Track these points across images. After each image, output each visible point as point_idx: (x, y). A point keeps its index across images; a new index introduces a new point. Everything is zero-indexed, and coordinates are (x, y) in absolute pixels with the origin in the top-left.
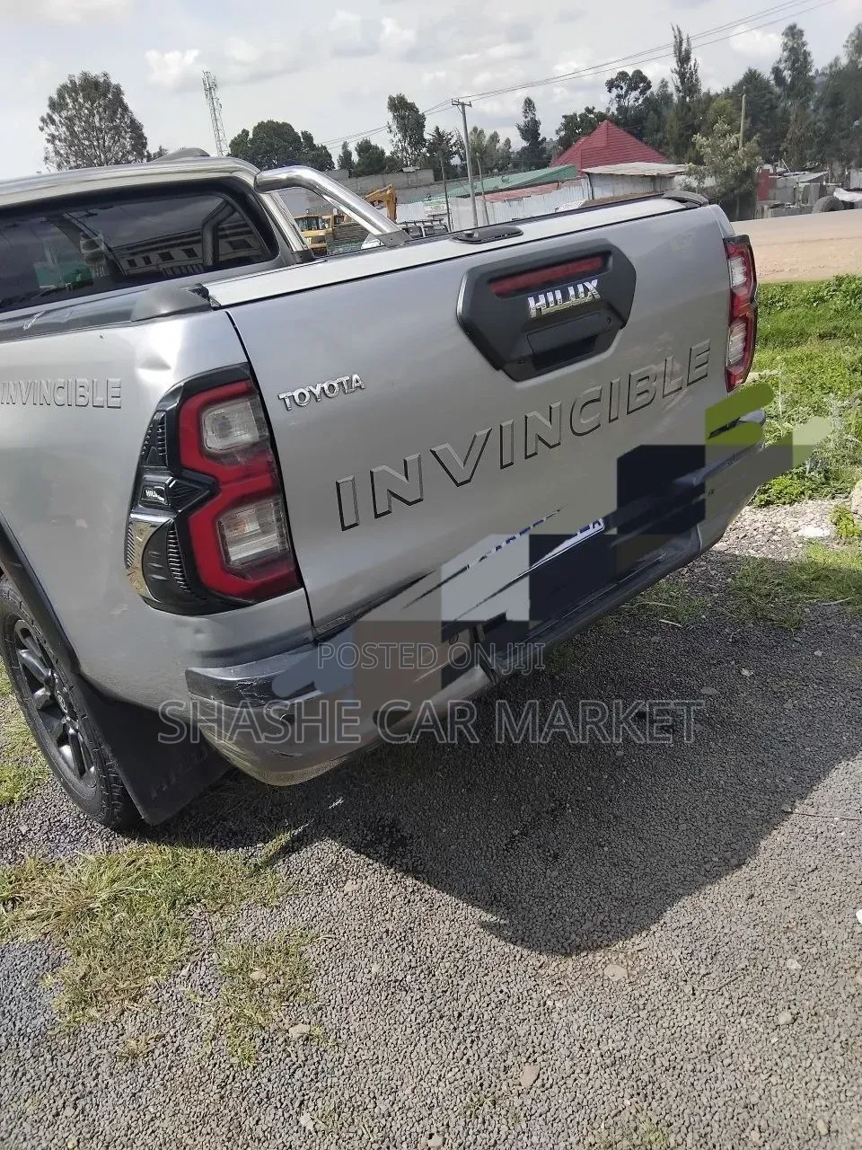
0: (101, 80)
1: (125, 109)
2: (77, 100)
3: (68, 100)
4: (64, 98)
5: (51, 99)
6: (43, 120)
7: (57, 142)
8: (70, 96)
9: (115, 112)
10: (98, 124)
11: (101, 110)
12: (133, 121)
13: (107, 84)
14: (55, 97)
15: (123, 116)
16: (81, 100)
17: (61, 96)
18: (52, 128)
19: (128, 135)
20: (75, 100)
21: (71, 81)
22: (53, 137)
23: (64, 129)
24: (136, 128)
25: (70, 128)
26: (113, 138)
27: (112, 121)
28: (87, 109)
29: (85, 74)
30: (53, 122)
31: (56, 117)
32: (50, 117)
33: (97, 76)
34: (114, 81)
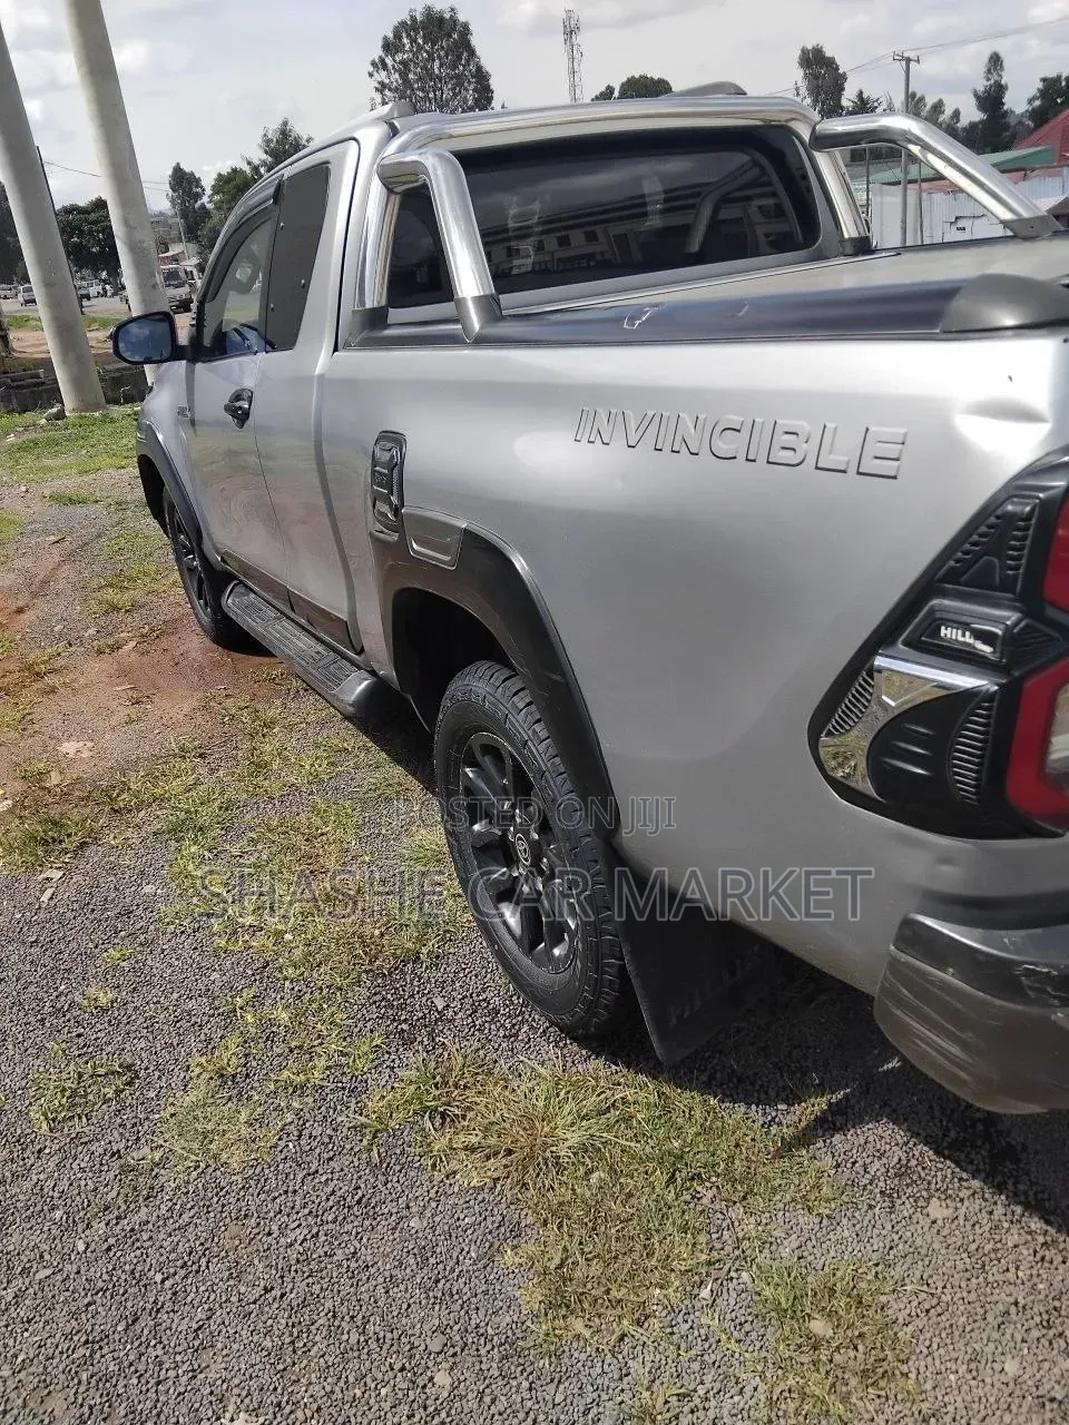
0: (447, 16)
1: (472, 53)
2: (415, 41)
3: (405, 41)
4: (400, 38)
5: (385, 38)
6: (374, 64)
7: (387, 92)
8: (409, 36)
9: (459, 58)
10: (437, 71)
11: (442, 53)
12: (479, 69)
13: (454, 21)
14: (391, 35)
15: (468, 61)
16: (420, 41)
17: (397, 35)
18: (383, 74)
19: (472, 87)
20: (413, 41)
21: (411, 16)
22: (382, 84)
23: (397, 76)
24: (482, 77)
25: (404, 75)
26: (453, 89)
27: (455, 67)
28: (426, 51)
29: (429, 9)
30: (385, 66)
31: (389, 61)
32: (382, 61)
33: (441, 12)
34: (462, 18)
